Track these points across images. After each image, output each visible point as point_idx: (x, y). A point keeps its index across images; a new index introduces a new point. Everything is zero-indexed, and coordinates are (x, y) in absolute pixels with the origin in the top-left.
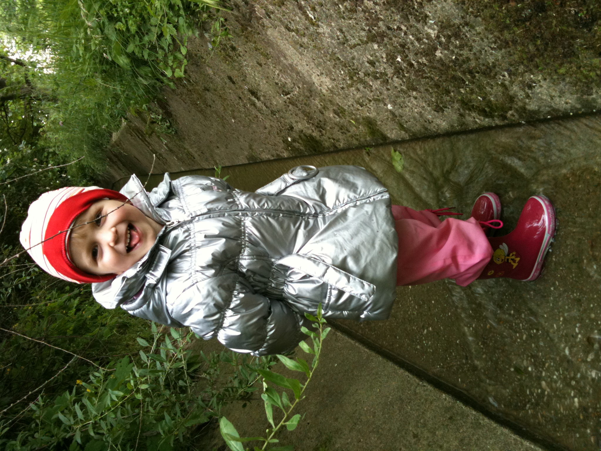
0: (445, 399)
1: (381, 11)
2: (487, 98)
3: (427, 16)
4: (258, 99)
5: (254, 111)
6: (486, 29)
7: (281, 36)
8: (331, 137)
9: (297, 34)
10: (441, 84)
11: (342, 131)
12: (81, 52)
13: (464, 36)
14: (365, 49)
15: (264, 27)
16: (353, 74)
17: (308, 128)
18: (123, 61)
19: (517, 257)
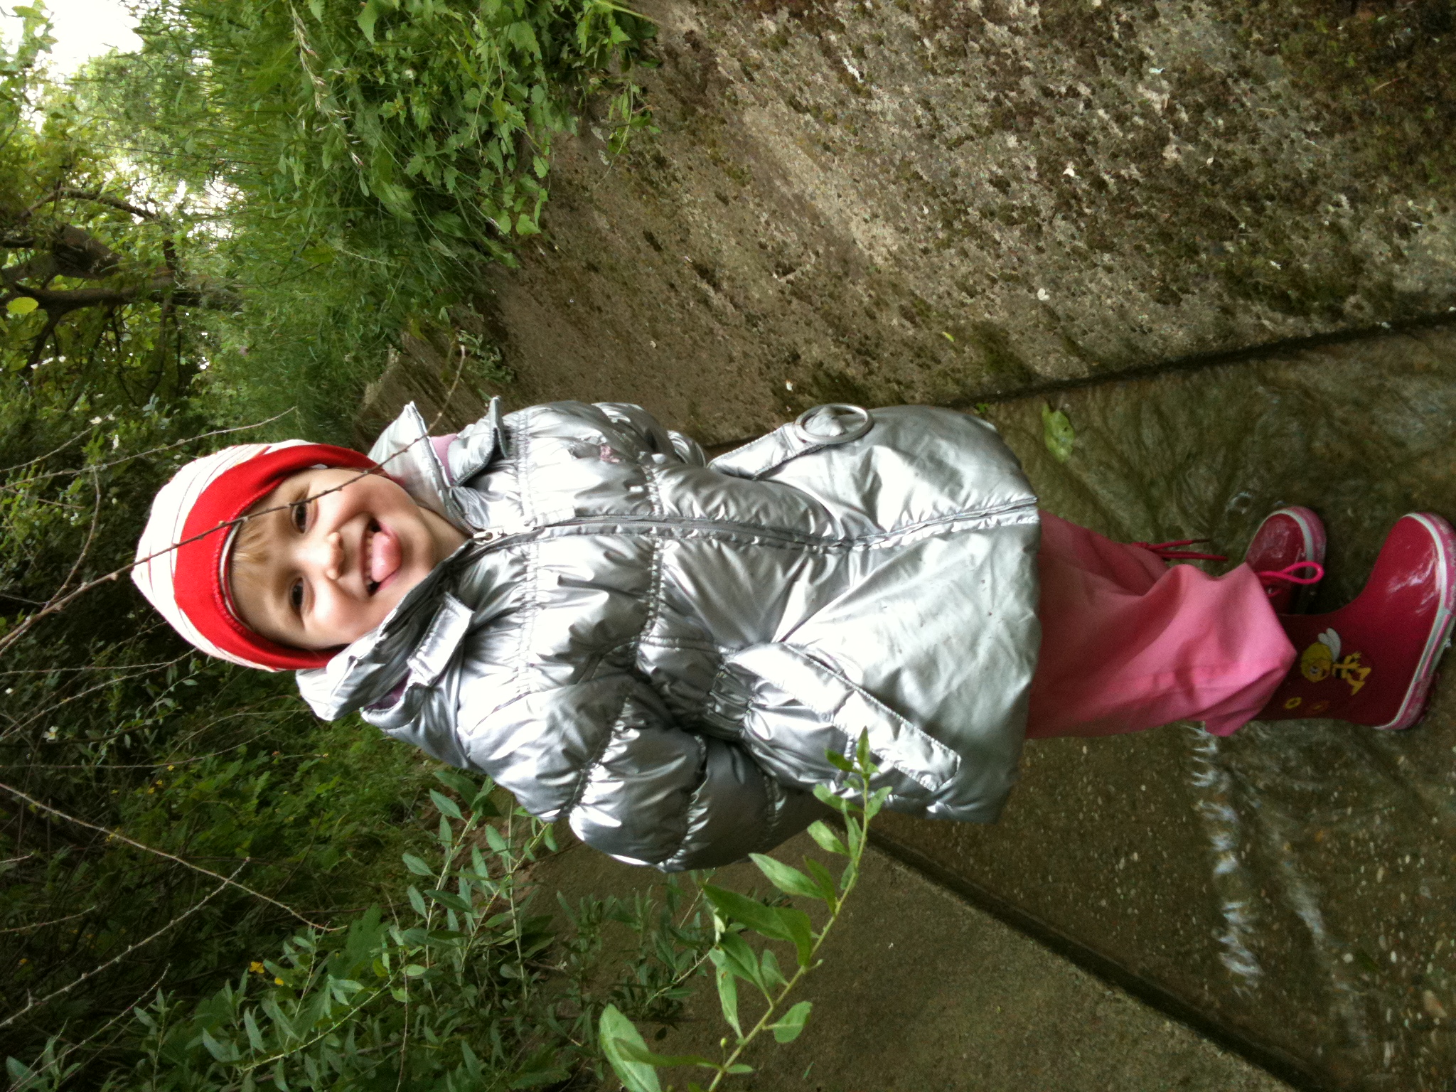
0: (1172, 1035)
1: (1027, 49)
2: (1294, 265)
3: (1143, 58)
4: (716, 287)
5: (705, 319)
6: (1294, 85)
7: (777, 125)
8: (892, 376)
9: (816, 117)
10: (1175, 230)
11: (921, 361)
12: (297, 178)
13: (1236, 106)
14: (986, 149)
15: (736, 103)
16: (951, 214)
17: (836, 357)
18: (396, 197)
19: (1363, 665)
